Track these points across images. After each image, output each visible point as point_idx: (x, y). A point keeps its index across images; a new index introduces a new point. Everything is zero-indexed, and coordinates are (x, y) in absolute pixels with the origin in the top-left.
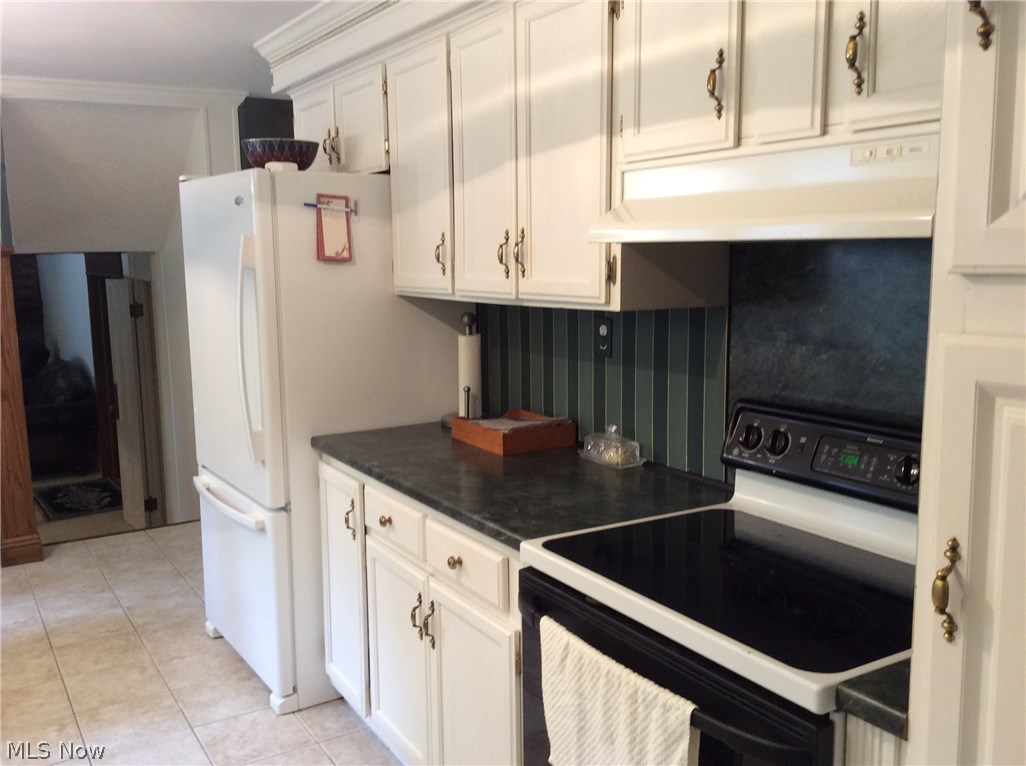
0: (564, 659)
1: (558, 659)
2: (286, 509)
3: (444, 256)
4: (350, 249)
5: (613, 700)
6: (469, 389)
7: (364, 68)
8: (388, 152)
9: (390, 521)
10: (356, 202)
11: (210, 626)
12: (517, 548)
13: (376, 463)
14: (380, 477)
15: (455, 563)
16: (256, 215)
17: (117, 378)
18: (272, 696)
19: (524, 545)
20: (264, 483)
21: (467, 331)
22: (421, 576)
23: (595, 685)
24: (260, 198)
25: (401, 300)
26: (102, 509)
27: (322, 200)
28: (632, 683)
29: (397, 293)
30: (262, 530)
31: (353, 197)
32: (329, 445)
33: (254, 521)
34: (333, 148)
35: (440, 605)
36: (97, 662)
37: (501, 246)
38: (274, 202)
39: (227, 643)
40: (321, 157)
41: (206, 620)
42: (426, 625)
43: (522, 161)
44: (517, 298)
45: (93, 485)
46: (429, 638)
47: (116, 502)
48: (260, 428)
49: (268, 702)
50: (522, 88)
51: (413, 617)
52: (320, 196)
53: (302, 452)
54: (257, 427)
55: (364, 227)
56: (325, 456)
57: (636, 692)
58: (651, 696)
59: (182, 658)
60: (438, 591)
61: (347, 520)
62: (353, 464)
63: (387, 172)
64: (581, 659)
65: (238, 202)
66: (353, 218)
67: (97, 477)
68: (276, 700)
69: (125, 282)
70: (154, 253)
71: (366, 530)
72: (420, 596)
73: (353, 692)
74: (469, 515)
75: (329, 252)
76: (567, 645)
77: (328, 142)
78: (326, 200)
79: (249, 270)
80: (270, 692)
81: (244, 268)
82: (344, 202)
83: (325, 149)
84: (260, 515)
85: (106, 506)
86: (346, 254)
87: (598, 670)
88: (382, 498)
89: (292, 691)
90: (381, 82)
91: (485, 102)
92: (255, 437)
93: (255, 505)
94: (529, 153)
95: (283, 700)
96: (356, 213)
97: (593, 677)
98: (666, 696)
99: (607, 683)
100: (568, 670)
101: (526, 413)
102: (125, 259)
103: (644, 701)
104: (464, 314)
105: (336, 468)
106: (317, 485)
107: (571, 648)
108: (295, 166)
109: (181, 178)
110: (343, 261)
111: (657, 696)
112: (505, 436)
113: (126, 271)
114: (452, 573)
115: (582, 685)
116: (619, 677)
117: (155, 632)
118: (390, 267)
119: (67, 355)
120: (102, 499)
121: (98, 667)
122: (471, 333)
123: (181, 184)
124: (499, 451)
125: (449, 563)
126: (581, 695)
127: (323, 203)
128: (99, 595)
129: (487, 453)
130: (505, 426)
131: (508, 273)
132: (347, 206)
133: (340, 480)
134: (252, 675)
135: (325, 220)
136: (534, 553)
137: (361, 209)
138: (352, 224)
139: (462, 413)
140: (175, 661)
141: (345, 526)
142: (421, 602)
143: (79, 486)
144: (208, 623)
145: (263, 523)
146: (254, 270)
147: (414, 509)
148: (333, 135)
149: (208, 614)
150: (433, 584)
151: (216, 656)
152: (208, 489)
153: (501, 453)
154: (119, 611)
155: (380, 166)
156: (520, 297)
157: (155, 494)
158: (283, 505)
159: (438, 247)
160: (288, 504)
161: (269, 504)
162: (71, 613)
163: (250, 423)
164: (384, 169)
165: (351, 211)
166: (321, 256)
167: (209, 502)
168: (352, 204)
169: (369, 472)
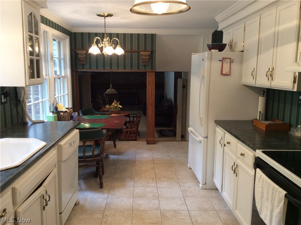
0: (260, 179)
1: (259, 179)
2: (207, 137)
3: (254, 74)
4: (230, 72)
5: (269, 189)
6: (260, 112)
7: (240, 24)
8: (244, 46)
9: (230, 143)
10: (233, 59)
11: (189, 165)
12: (255, 151)
13: (228, 128)
14: (228, 131)
15: (242, 155)
16: (206, 63)
17: (178, 104)
18: (200, 184)
19: (257, 150)
20: (202, 130)
21: (262, 96)
22: (235, 158)
23: (266, 186)
24: (208, 59)
25: (243, 86)
26: (172, 136)
27: (224, 59)
28: (273, 185)
29: (242, 83)
30: (201, 142)
31: (232, 58)
32: (219, 123)
33: (199, 139)
34: (231, 45)
35: (239, 166)
36: (162, 168)
37: (267, 72)
38: (211, 60)
39: (192, 170)
40: (227, 47)
41: (188, 164)
42: (235, 170)
43: (275, 49)
44: (270, 87)
45: (171, 130)
46: (235, 174)
47: (175, 135)
48: (202, 117)
49: (199, 185)
50: (277, 29)
51: (232, 168)
52: (223, 58)
53: (212, 124)
54: (202, 116)
55: (234, 66)
56: (218, 126)
57: (274, 188)
58: (277, 189)
59: (181, 171)
60: (239, 162)
61: (220, 142)
62: (223, 128)
63: (243, 51)
64: (263, 179)
65: (203, 60)
66: (232, 64)
67: (172, 128)
68: (201, 185)
69: (182, 79)
70: (189, 72)
71: (225, 145)
72: (234, 163)
73: (219, 186)
74: (247, 142)
75: (224, 73)
76: (261, 175)
77: (230, 43)
78: (225, 59)
79: (203, 77)
80: (200, 183)
81: (202, 77)
82: (230, 59)
83: (229, 45)
84: (201, 138)
85: (173, 136)
86: (228, 73)
87: (267, 182)
88: (229, 137)
89: (205, 184)
90: (244, 27)
91: (268, 32)
92: (201, 118)
93: (200, 136)
94: (277, 46)
95: (202, 185)
96: (233, 62)
97: (265, 184)
98: (281, 189)
99: (268, 185)
100: (261, 181)
101: (277, 120)
102: (182, 73)
103: (275, 190)
104: (261, 91)
105: (220, 129)
106: (215, 133)
107: (262, 176)
108: (218, 50)
109: (192, 54)
110: (228, 75)
111: (278, 189)
112: (266, 125)
113: (182, 77)
114: (242, 157)
115: (263, 186)
116: (271, 184)
117: (176, 164)
118: (241, 77)
119: (168, 98)
120: (172, 134)
121: (163, 169)
122: (263, 96)
123: (192, 55)
124: (264, 129)
125: (241, 154)
126: (263, 188)
127: (224, 60)
128: (166, 154)
129: (261, 129)
130: (267, 123)
131: (268, 79)
132: (230, 61)
133: (220, 131)
134: (197, 179)
135: (224, 64)
136: (259, 153)
137: (234, 61)
138: (232, 66)
139: (258, 119)
140: (179, 172)
141: (219, 143)
142: (234, 164)
143: (167, 130)
144: (188, 165)
145: (201, 140)
146: (204, 77)
147: (235, 140)
148: (231, 41)
149: (189, 163)
150: (238, 160)
151: (189, 173)
152: (191, 131)
153: (265, 130)
154: (169, 158)
155: (241, 50)
156: (271, 86)
157: (184, 134)
158: (206, 136)
159: (252, 72)
160: (207, 136)
161: (203, 136)
162: (159, 157)
163: (200, 115)
164: (242, 50)
165: (231, 61)
166: (222, 74)
167: (190, 134)
168: (232, 60)
169: (226, 130)
